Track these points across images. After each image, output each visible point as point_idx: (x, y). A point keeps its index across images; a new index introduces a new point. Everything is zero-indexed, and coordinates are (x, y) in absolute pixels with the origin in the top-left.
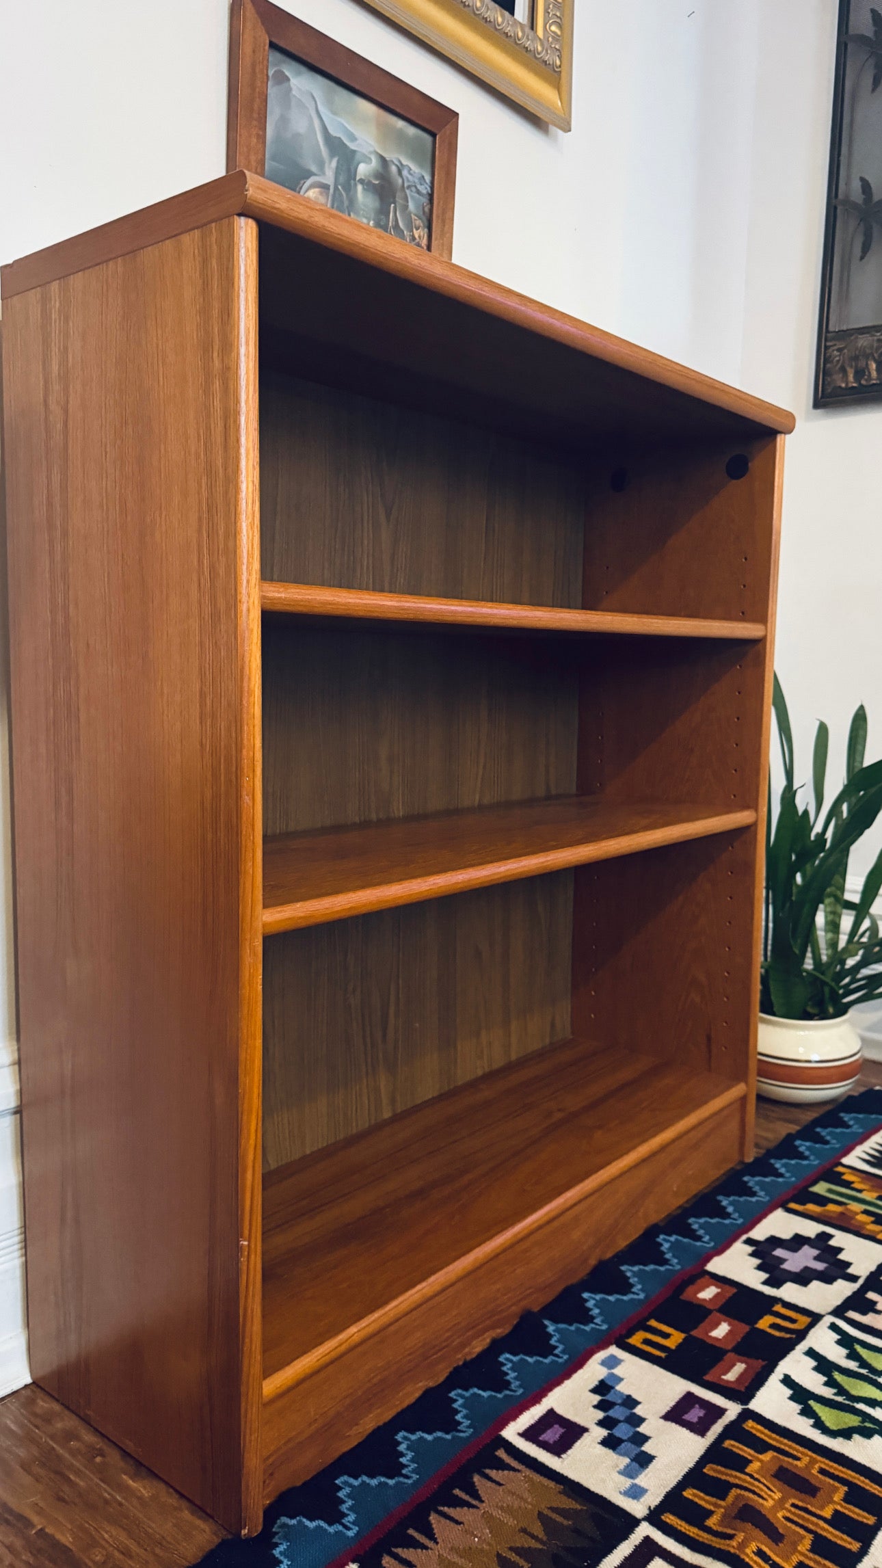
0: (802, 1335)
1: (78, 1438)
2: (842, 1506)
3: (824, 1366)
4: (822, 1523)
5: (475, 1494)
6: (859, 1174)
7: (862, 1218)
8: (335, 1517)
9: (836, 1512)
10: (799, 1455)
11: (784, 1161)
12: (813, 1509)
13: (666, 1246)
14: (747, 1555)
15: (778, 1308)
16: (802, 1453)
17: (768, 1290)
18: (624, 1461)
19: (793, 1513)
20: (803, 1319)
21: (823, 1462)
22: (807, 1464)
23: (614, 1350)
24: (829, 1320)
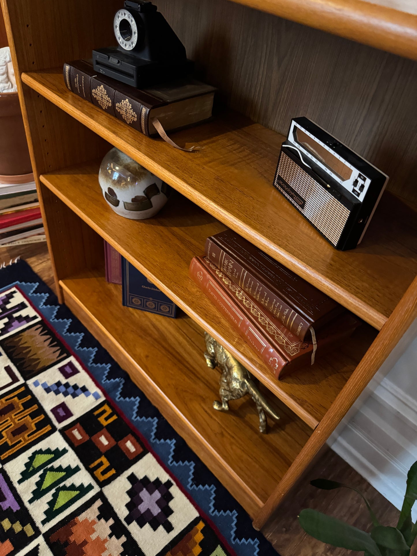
0: (91, 471)
2: (4, 440)
3: (70, 471)
11: (257, 548)
12: (7, 430)
13: (168, 442)
15: (113, 472)
16: (30, 439)
17: (128, 473)
18: (49, 385)
19: (8, 423)
20: (102, 478)
21: (24, 444)
22: (25, 438)
23: (103, 399)
24: (96, 489)
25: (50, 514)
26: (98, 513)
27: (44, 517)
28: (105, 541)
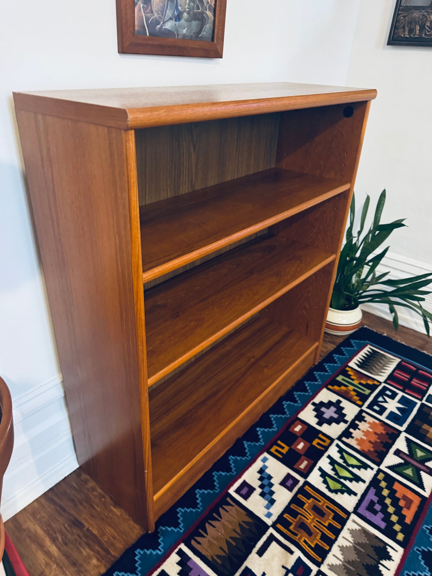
0: (327, 448)
1: (96, 491)
2: (332, 521)
3: (333, 462)
4: (325, 528)
5: (220, 516)
6: (353, 371)
7: (353, 393)
8: (176, 525)
9: (330, 524)
10: (320, 500)
11: (329, 364)
12: (322, 522)
13: (285, 406)
14: (301, 542)
15: (320, 436)
16: (322, 499)
17: (318, 427)
18: (266, 502)
19: (316, 524)
20: (328, 441)
21: (328, 503)
22: (323, 504)
23: (266, 455)
24: (336, 442)
25: (365, 466)
26: (350, 439)
27: (369, 469)
28: (363, 431)
